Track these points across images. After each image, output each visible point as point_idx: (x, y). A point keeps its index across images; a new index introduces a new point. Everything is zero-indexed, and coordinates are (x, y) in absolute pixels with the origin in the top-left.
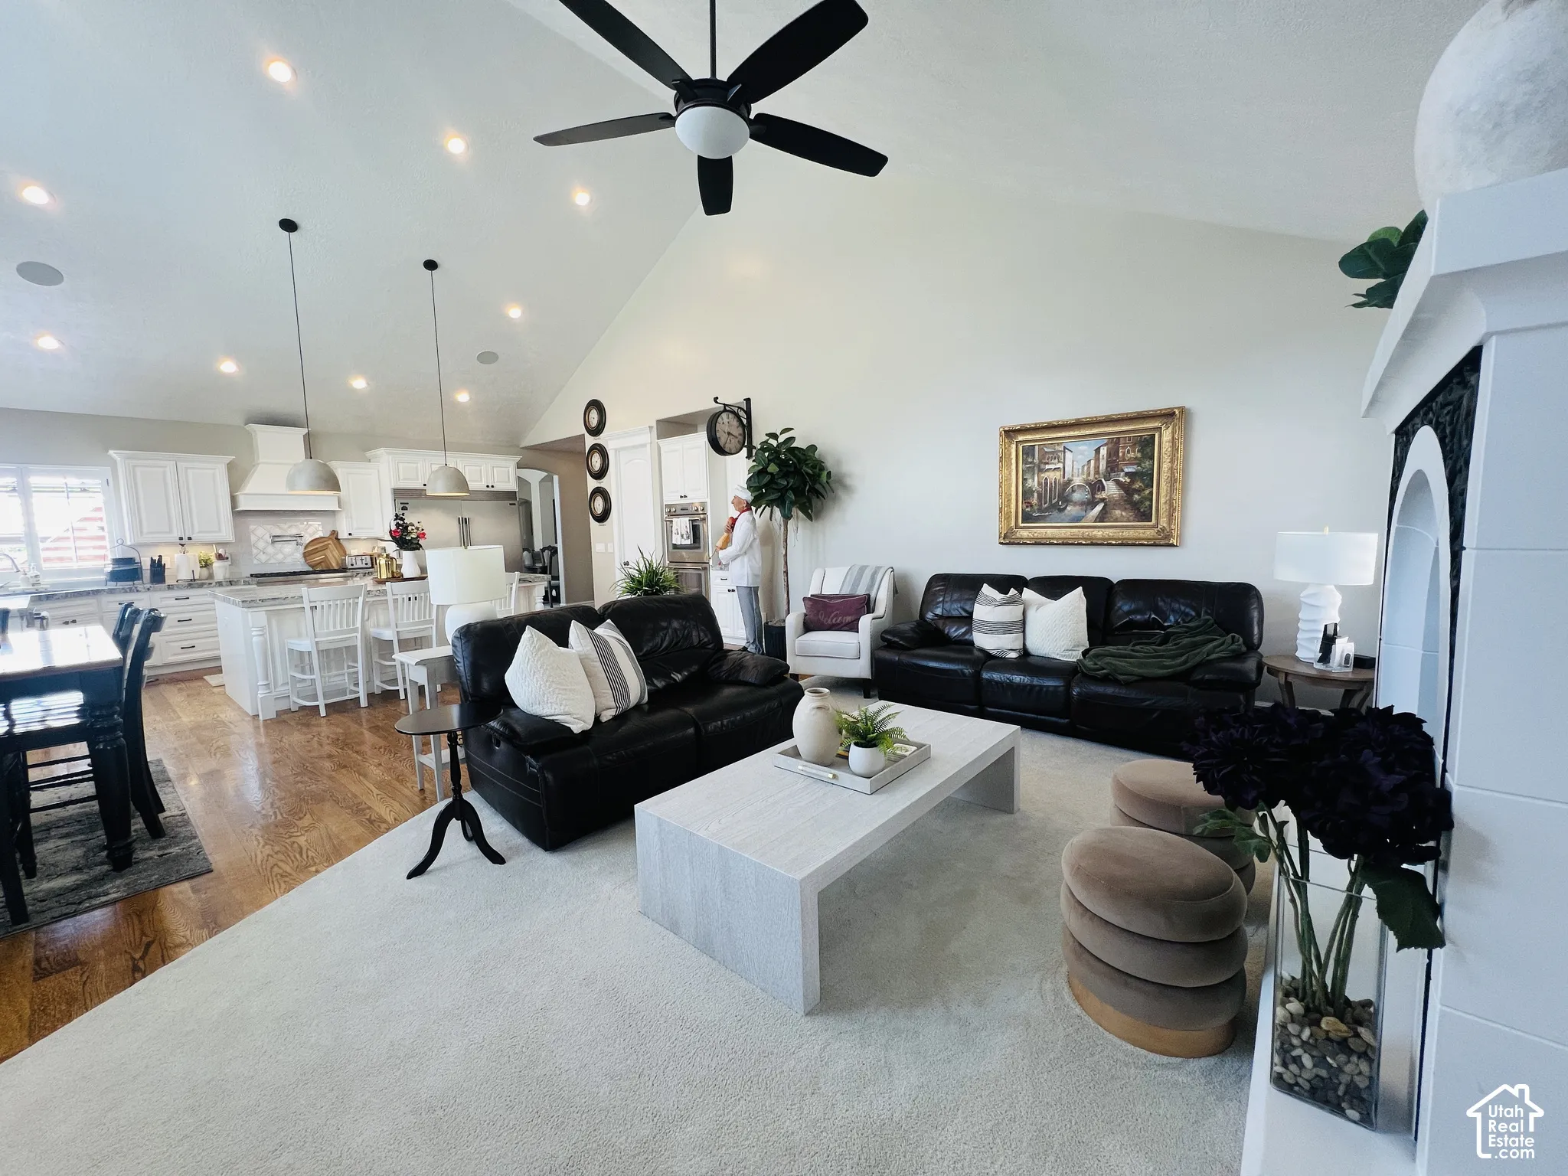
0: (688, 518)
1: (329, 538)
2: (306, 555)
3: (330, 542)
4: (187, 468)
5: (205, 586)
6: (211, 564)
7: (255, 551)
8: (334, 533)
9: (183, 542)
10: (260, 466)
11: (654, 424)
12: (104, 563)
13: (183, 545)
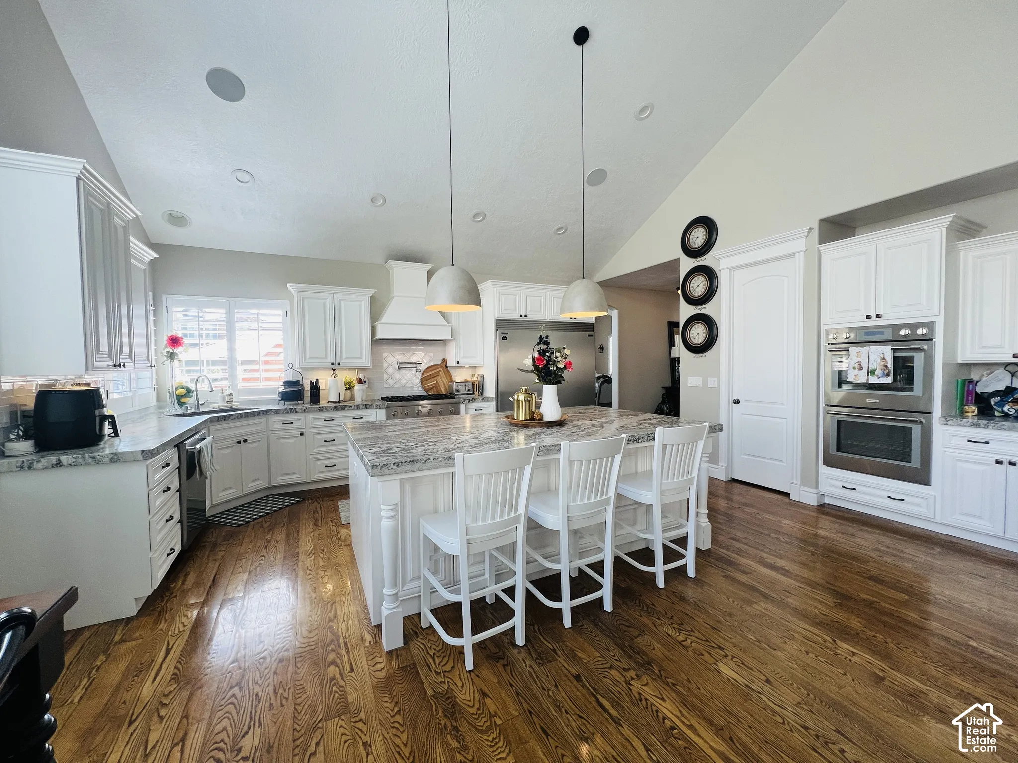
0: (890, 347)
1: (440, 365)
2: (423, 381)
3: (441, 369)
4: (340, 300)
5: (347, 409)
6: (353, 387)
7: (385, 376)
8: (444, 361)
9: (335, 367)
10: (395, 298)
11: (816, 225)
12: (277, 384)
13: (334, 370)
